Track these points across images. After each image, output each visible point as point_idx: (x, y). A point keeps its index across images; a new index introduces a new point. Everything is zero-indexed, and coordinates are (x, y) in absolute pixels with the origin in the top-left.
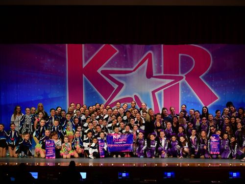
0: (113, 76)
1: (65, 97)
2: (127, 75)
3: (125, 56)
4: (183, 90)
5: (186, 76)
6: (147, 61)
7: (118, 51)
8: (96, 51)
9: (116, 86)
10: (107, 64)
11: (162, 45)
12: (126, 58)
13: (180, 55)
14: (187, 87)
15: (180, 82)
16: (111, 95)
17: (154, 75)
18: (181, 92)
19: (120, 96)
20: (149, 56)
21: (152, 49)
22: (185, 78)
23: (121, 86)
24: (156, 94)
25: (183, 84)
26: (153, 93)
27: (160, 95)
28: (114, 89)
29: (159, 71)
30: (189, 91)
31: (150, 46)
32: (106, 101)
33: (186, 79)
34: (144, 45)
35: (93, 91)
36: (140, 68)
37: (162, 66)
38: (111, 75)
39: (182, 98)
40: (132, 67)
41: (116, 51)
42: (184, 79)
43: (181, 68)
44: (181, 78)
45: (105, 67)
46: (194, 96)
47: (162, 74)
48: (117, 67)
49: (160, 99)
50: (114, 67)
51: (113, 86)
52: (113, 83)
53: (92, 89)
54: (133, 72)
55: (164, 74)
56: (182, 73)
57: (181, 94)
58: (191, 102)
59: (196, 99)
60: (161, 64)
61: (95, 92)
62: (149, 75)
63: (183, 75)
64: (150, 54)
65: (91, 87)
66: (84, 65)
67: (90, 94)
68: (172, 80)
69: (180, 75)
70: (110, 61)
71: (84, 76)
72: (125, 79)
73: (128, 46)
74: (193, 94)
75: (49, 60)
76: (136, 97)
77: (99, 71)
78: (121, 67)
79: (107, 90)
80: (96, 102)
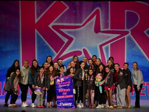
0: (64, 31)
1: (19, 50)
2: (77, 30)
3: (74, 11)
4: (128, 44)
5: (131, 30)
6: (95, 17)
7: (68, 8)
8: (47, 7)
9: (66, 40)
10: (58, 20)
11: (110, 2)
12: (75, 14)
13: (126, 11)
14: (133, 41)
15: (126, 36)
16: (61, 49)
17: (102, 30)
18: (127, 46)
19: (70, 49)
20: (97, 12)
21: (100, 6)
22: (130, 32)
23: (70, 40)
24: (103, 47)
25: (129, 38)
26: (101, 46)
27: (107, 49)
28: (64, 43)
29: (106, 26)
30: (135, 45)
31: (98, 3)
32: (56, 54)
33: (131, 34)
34: (92, 2)
35: (45, 45)
36: (88, 23)
37: (109, 21)
38: (62, 30)
39: (128, 51)
40: (81, 22)
41: (67, 7)
42: (130, 34)
43: (127, 24)
44: (127, 33)
45: (56, 22)
46: (139, 50)
47: (109, 29)
48: (67, 22)
49: (107, 52)
50: (64, 22)
51: (63, 40)
52: (63, 37)
53: (44, 43)
54: (82, 27)
55: (111, 29)
56: (128, 28)
57: (127, 48)
58: (136, 56)
59: (141, 52)
60: (108, 20)
61: (47, 46)
62: (97, 30)
63: (129, 30)
64: (98, 11)
65: (43, 41)
66: (36, 21)
67: (42, 47)
68: (119, 35)
69: (126, 30)
70: (60, 17)
71: (36, 30)
72: (74, 33)
73: (77, 3)
74: (137, 48)
75: (3, 16)
76: (84, 50)
77: (50, 26)
78: (71, 22)
79: (58, 44)
80: (48, 55)
